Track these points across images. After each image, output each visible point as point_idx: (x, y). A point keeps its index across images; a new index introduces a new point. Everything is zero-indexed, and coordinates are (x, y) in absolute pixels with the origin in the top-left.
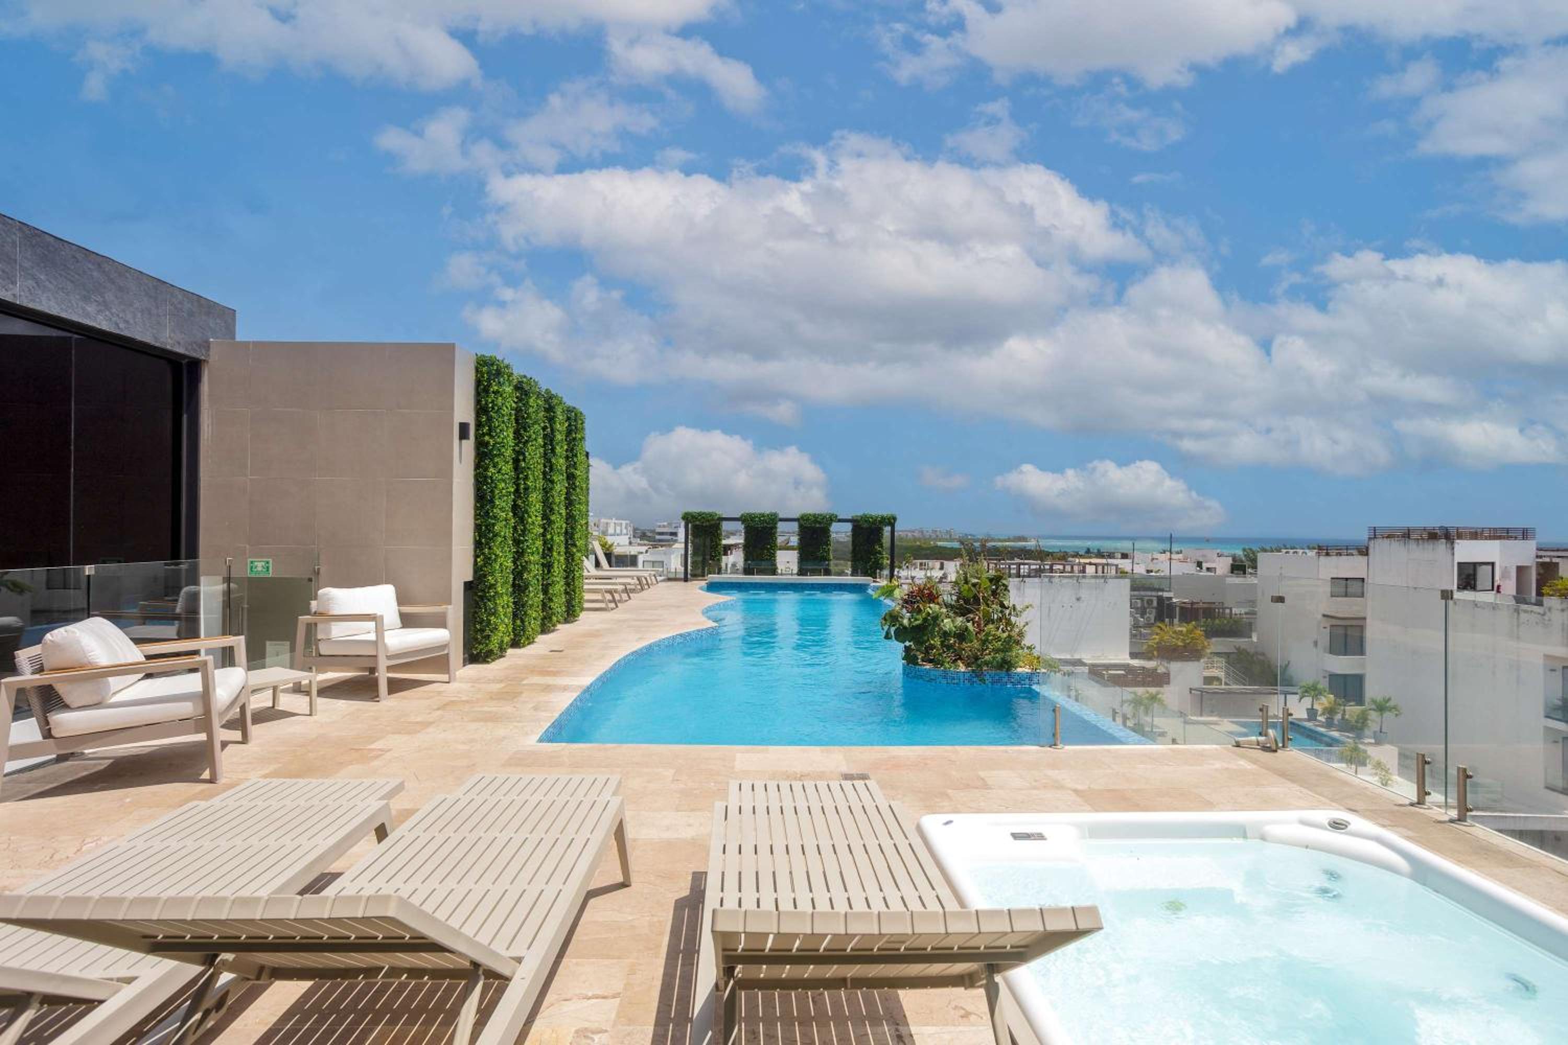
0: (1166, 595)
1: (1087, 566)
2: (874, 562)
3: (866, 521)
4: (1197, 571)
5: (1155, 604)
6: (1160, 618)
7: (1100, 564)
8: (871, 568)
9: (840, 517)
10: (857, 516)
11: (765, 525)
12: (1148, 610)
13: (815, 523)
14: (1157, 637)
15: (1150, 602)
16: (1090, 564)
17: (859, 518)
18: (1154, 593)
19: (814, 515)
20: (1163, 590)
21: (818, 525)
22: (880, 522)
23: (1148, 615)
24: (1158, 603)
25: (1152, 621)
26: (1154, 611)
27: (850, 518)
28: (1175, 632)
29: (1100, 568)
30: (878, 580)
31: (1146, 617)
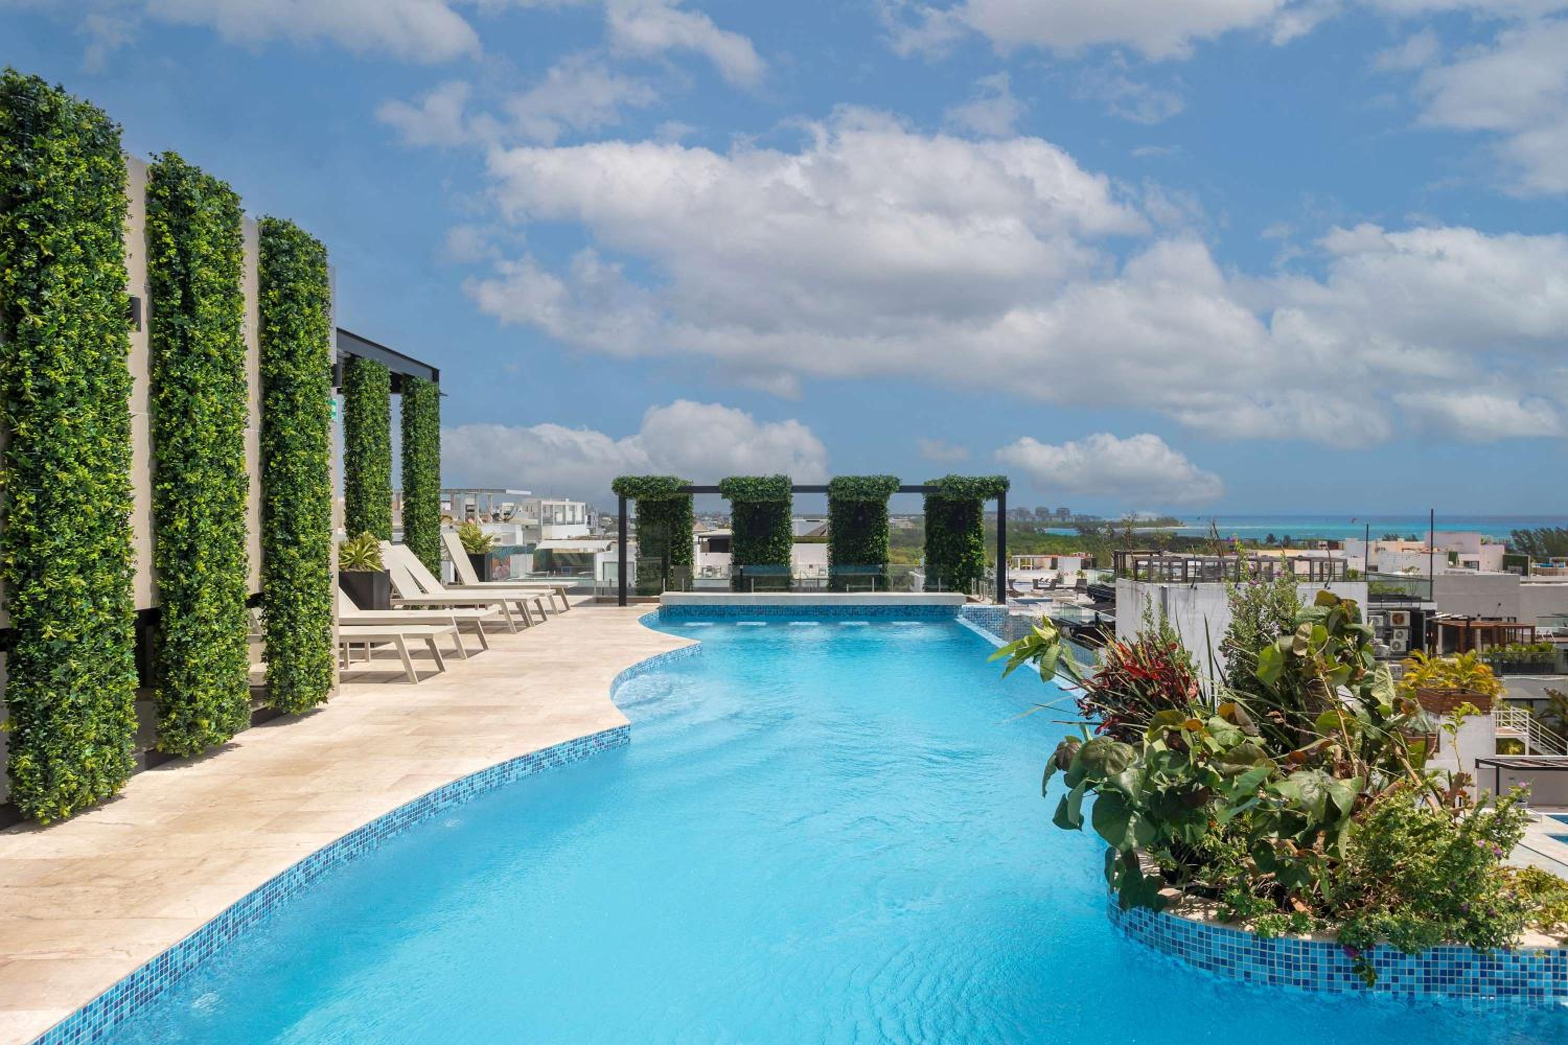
0: (1425, 606)
1: (1296, 562)
2: (964, 565)
3: (951, 489)
4: (1451, 567)
5: (1407, 622)
6: (1415, 642)
7: (1317, 559)
8: (961, 575)
9: (904, 483)
10: (935, 482)
11: (766, 499)
12: (1396, 631)
13: (858, 494)
14: (1414, 675)
15: (1399, 619)
16: (1301, 559)
17: (939, 484)
18: (1405, 605)
19: (857, 480)
20: (1419, 600)
21: (863, 498)
22: (979, 491)
23: (1395, 640)
24: (1412, 620)
25: (1403, 649)
26: (1406, 633)
27: (922, 484)
28: (1443, 667)
29: (1317, 564)
30: (974, 596)
31: (1392, 642)
